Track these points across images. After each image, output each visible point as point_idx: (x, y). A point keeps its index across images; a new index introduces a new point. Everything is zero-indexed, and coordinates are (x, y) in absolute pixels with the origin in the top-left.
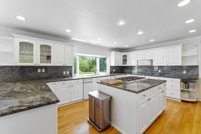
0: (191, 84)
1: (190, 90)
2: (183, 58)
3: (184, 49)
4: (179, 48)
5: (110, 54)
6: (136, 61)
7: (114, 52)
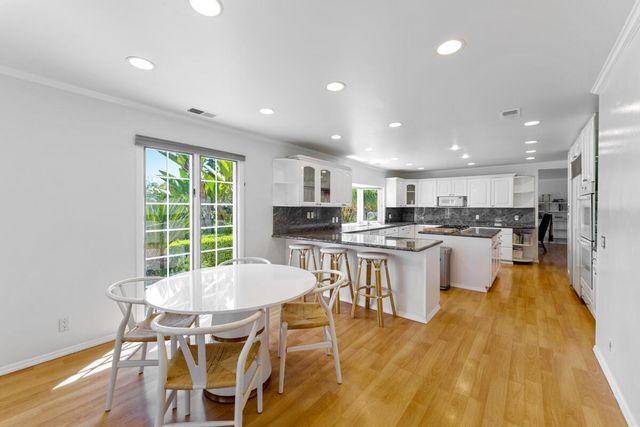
0: (526, 236)
1: (526, 244)
2: (515, 195)
3: (516, 182)
4: (510, 179)
5: (386, 181)
6: (436, 198)
7: (395, 178)
